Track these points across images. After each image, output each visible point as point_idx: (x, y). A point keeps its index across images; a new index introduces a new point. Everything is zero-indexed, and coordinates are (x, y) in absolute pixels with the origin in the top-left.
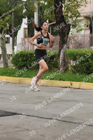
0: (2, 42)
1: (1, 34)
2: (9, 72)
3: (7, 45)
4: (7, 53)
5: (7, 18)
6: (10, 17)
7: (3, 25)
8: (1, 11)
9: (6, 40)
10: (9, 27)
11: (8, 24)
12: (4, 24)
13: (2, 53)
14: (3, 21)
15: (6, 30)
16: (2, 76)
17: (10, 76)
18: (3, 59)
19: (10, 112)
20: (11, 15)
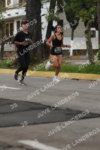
0: (87, 36)
1: (86, 27)
2: (95, 69)
3: (92, 39)
4: (93, 48)
5: (92, 9)
6: (95, 8)
7: (87, 17)
8: (86, 2)
9: (92, 34)
10: (95, 19)
11: (93, 16)
12: (89, 16)
13: (87, 48)
14: (87, 12)
15: (91, 23)
16: (87, 74)
17: (96, 73)
18: (88, 54)
19: (96, 114)
20: (97, 6)
